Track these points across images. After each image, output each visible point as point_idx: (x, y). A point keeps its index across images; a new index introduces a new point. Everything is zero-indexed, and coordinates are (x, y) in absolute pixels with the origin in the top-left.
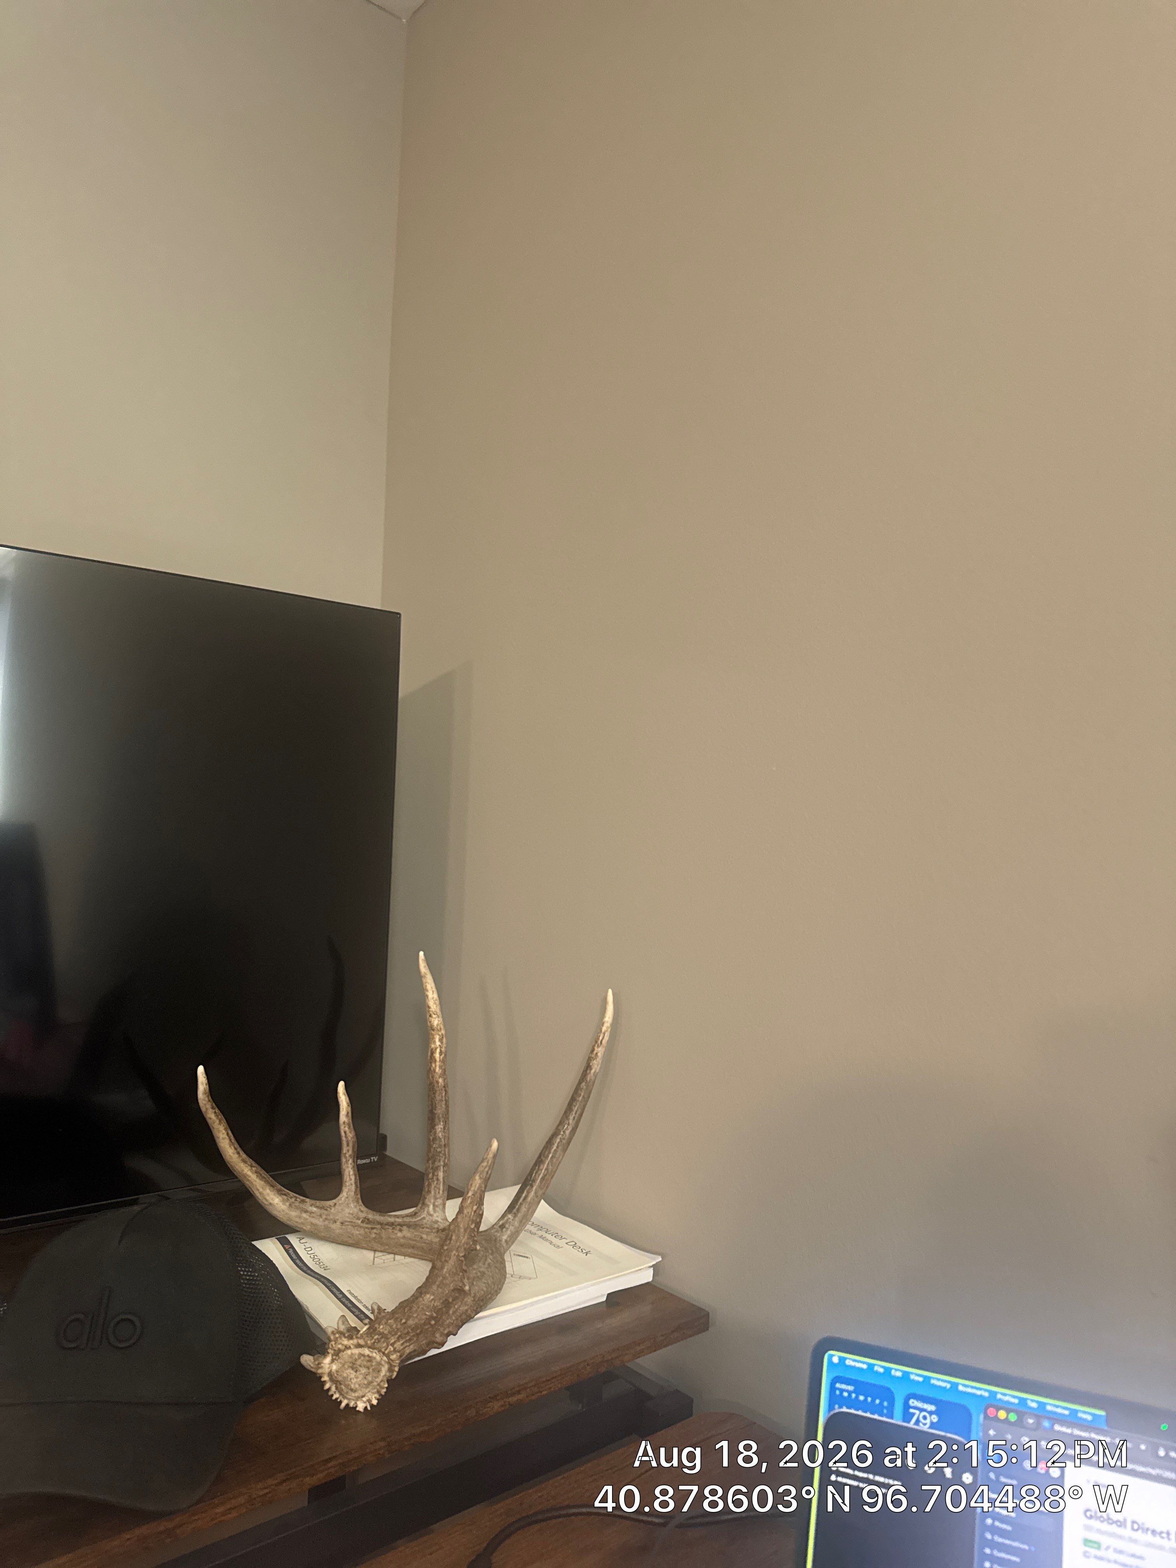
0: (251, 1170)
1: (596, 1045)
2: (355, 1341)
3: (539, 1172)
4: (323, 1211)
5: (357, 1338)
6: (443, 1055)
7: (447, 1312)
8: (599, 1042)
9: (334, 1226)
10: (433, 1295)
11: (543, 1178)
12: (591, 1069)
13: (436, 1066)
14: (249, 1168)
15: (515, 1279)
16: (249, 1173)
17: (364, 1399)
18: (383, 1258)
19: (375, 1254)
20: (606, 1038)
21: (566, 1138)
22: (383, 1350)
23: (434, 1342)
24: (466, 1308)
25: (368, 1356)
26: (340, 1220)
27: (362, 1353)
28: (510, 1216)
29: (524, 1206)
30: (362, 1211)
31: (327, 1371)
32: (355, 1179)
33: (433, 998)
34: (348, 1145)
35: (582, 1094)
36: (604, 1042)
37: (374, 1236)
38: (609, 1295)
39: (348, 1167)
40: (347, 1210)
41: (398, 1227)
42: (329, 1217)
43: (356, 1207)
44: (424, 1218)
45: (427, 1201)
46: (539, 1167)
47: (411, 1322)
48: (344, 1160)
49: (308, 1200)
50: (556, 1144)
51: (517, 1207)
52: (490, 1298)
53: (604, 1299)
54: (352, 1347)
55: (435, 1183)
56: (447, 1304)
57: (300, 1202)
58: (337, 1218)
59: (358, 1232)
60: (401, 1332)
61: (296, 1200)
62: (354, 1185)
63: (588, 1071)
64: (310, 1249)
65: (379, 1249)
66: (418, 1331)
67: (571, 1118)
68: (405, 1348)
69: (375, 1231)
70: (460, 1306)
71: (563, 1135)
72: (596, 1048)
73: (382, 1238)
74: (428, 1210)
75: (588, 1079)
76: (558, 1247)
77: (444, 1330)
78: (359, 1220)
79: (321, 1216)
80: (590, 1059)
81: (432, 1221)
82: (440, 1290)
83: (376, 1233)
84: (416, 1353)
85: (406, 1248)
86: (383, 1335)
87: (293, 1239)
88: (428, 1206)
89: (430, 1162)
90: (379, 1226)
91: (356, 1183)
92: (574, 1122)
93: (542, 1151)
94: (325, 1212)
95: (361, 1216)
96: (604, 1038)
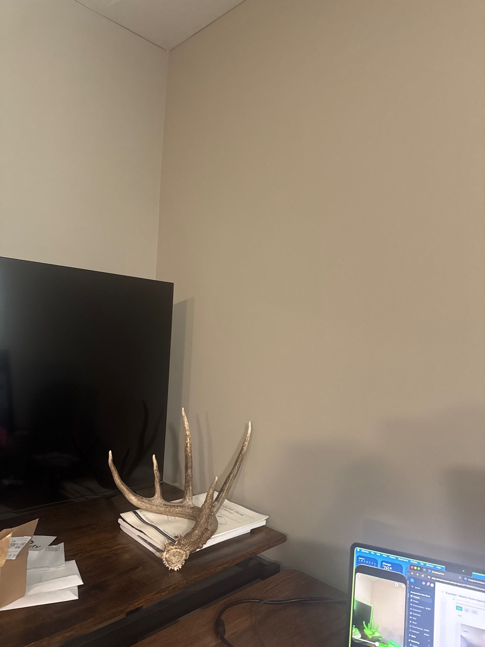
0: (125, 487)
3: (226, 487)
7: (203, 536)
8: (246, 440)
9: (153, 507)
10: (198, 530)
11: (227, 489)
12: (243, 450)
15: (220, 525)
17: (177, 566)
18: (171, 518)
19: (168, 517)
21: (235, 474)
25: (179, 552)
27: (177, 551)
28: (216, 503)
29: (221, 499)
30: (163, 501)
32: (160, 490)
33: (187, 425)
34: (157, 478)
35: (240, 459)
37: (168, 510)
39: (157, 486)
42: (152, 504)
46: (226, 484)
47: (192, 540)
48: (156, 483)
49: (144, 498)
50: (231, 477)
51: (219, 499)
52: (215, 531)
54: (173, 549)
55: (189, 491)
57: (142, 498)
58: (155, 504)
61: (140, 498)
62: (160, 492)
64: (145, 515)
65: (169, 515)
67: (236, 467)
68: (190, 549)
69: (168, 508)
70: (206, 534)
72: (245, 443)
76: (232, 513)
77: (202, 542)
85: (179, 514)
86: (183, 544)
89: (186, 483)
90: (169, 507)
92: (238, 468)
93: (226, 478)
94: (150, 502)
96: (248, 439)
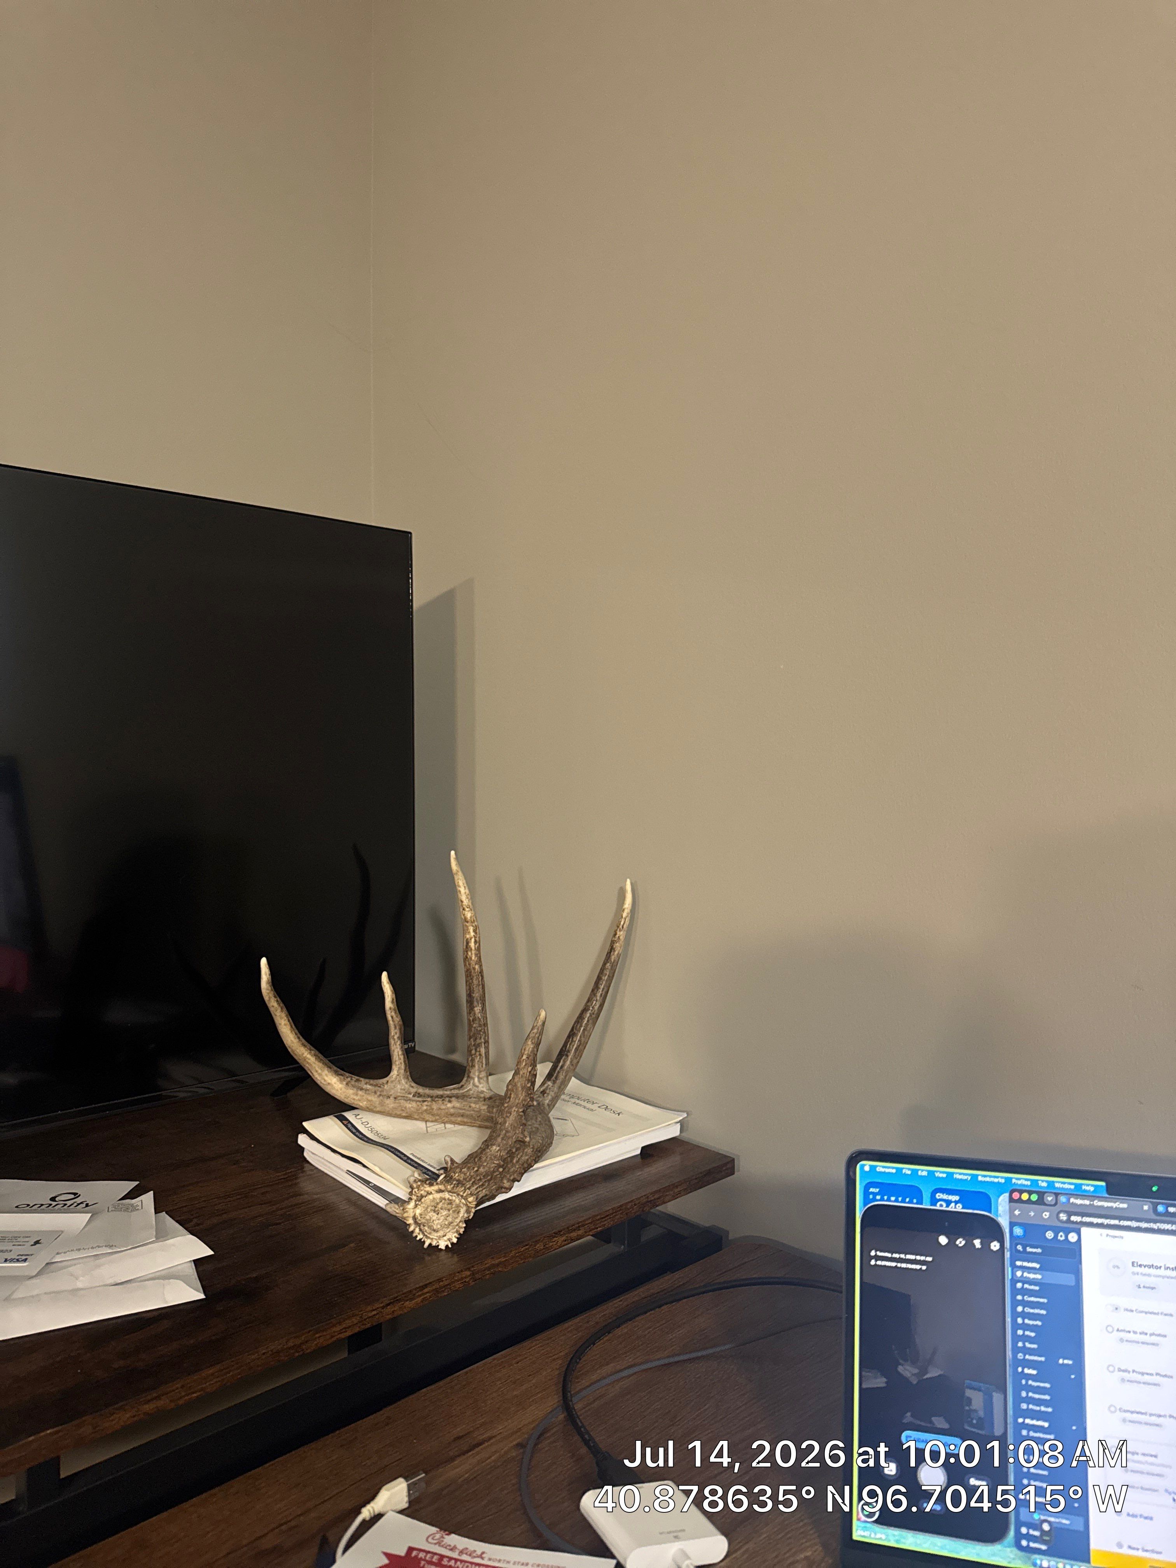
0: (310, 1053)
1: (618, 930)
2: (436, 1187)
3: (573, 1044)
4: (377, 1088)
5: (437, 1184)
6: (478, 944)
8: (621, 927)
11: (577, 1049)
12: (615, 951)
13: (472, 954)
14: (309, 1051)
15: (560, 1137)
16: (309, 1056)
17: (445, 1238)
18: (436, 1127)
19: (426, 1124)
20: (627, 922)
21: (595, 1013)
22: (461, 1194)
23: (502, 1188)
24: (527, 1157)
25: (448, 1199)
26: (393, 1096)
27: (443, 1197)
28: (549, 1083)
29: (561, 1073)
30: (412, 1087)
31: (412, 1215)
32: (404, 1058)
33: (465, 893)
34: (395, 1028)
35: (608, 973)
36: (625, 926)
37: (425, 1108)
38: (643, 1148)
39: (397, 1048)
40: (399, 1086)
41: (447, 1099)
42: (382, 1093)
43: (406, 1083)
44: (470, 1090)
45: (471, 1075)
46: (572, 1039)
47: (481, 1170)
48: (392, 1042)
49: (361, 1079)
50: (586, 1019)
51: (555, 1075)
52: (545, 1150)
53: (638, 1152)
54: (433, 1193)
55: (478, 1057)
56: (511, 1154)
57: (355, 1081)
59: (410, 1106)
60: (474, 1178)
61: (351, 1079)
62: (403, 1064)
63: (612, 953)
64: (366, 1123)
65: (430, 1120)
66: (489, 1177)
67: (599, 995)
68: (478, 1192)
70: (522, 1156)
71: (592, 1010)
72: (618, 933)
73: (433, 1109)
74: (474, 1082)
75: (613, 961)
77: (510, 1176)
78: (411, 1094)
79: (375, 1092)
80: (613, 942)
81: (478, 1092)
82: (505, 1142)
83: (427, 1106)
84: (487, 1197)
85: (456, 1117)
86: (458, 1181)
87: (349, 1115)
88: (473, 1079)
89: (472, 1040)
90: (429, 1099)
91: (405, 1062)
92: (602, 998)
93: (574, 1025)
95: (412, 1091)
96: (625, 922)
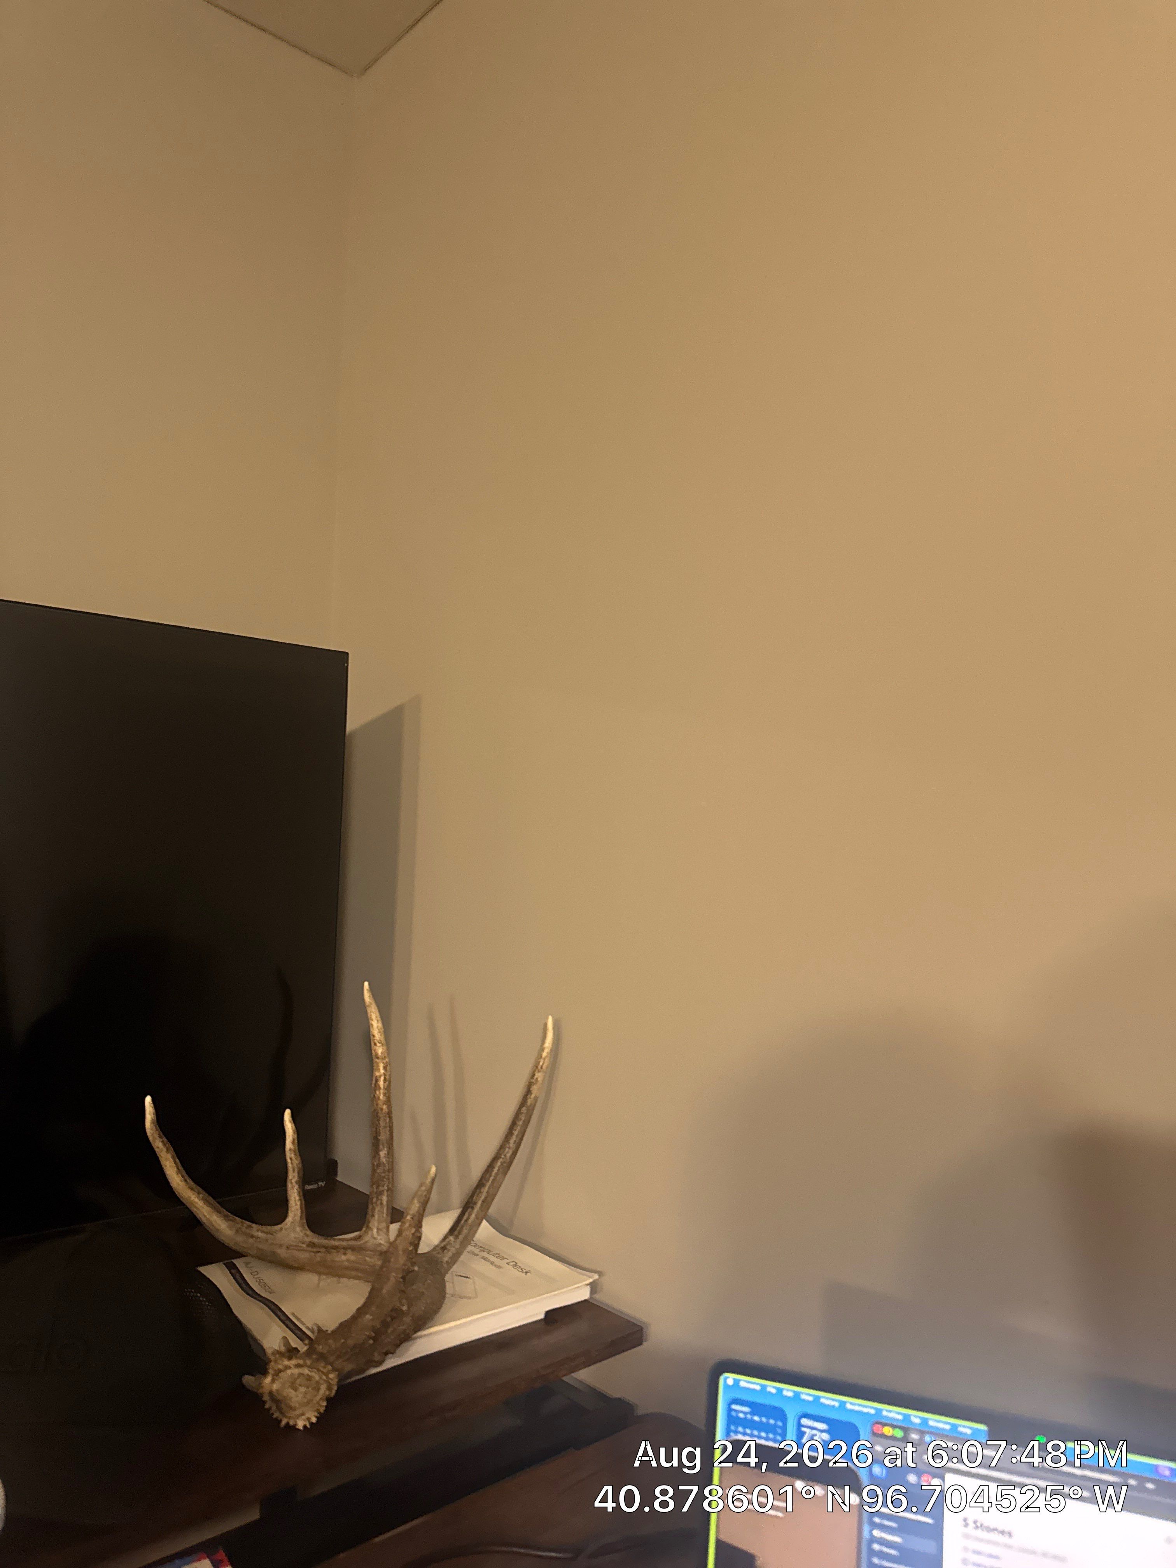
1: (537, 1071)
2: (293, 1362)
3: (480, 1195)
5: (296, 1358)
6: (387, 1082)
7: (386, 1332)
8: (539, 1068)
9: (279, 1251)
10: (372, 1316)
11: (483, 1201)
12: (532, 1093)
13: (380, 1093)
14: (197, 1195)
15: (455, 1299)
16: (196, 1200)
17: (303, 1417)
18: (329, 1281)
19: (319, 1277)
20: (547, 1063)
21: (507, 1162)
22: (322, 1369)
23: (373, 1362)
24: (405, 1327)
25: (308, 1375)
26: (286, 1244)
27: (302, 1372)
28: (451, 1238)
29: (465, 1228)
30: (307, 1236)
31: (268, 1390)
32: (301, 1203)
33: (378, 1027)
34: (294, 1170)
35: (523, 1118)
36: (544, 1067)
37: (319, 1259)
38: (547, 1313)
39: (294, 1193)
40: (292, 1234)
41: (343, 1251)
42: (275, 1242)
43: (301, 1231)
44: (367, 1241)
45: (371, 1225)
46: (480, 1191)
48: (289, 1186)
49: (254, 1225)
50: (496, 1169)
51: (458, 1229)
52: (431, 1317)
53: (542, 1316)
54: (292, 1366)
55: (379, 1207)
56: (385, 1324)
57: (246, 1228)
58: (283, 1242)
59: (304, 1256)
60: (340, 1351)
61: (242, 1225)
62: (299, 1211)
63: (528, 1097)
65: (324, 1272)
66: (357, 1351)
67: (512, 1141)
68: (343, 1367)
69: (319, 1254)
70: (398, 1326)
71: (504, 1157)
72: (537, 1074)
73: (326, 1261)
74: (373, 1234)
75: (528, 1105)
76: (499, 1267)
77: (383, 1350)
78: (305, 1243)
79: (266, 1240)
80: (531, 1084)
81: (375, 1244)
82: (380, 1311)
83: (321, 1257)
84: (355, 1372)
85: (350, 1271)
86: (322, 1355)
87: (240, 1264)
88: (372, 1231)
89: (374, 1186)
90: (323, 1250)
91: (301, 1208)
92: (514, 1147)
93: (483, 1174)
94: (271, 1236)
95: (306, 1240)
